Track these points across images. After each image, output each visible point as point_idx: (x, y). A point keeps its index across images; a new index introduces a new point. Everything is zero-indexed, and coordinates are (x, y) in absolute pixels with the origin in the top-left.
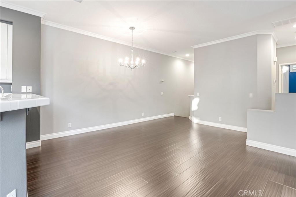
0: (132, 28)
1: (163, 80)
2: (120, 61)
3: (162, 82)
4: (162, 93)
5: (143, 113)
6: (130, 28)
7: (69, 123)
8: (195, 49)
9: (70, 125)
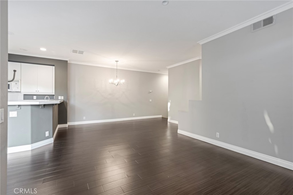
0: (117, 61)
1: (151, 91)
2: (111, 81)
3: (151, 92)
4: (151, 100)
5: (134, 114)
6: (116, 61)
7: (84, 117)
8: (169, 69)
9: (84, 118)
